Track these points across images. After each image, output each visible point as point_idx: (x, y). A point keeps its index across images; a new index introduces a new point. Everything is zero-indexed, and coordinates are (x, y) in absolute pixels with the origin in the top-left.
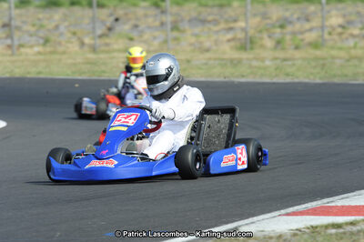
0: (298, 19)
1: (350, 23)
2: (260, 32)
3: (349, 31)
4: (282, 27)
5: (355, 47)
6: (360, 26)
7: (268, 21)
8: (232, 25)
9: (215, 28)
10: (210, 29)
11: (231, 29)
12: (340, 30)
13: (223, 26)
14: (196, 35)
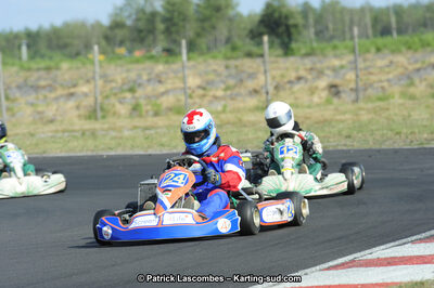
0: (149, 80)
1: (210, 83)
2: (107, 97)
3: (211, 93)
4: (132, 90)
5: (224, 111)
6: (223, 86)
7: (114, 85)
8: (72, 90)
9: (53, 95)
10: (45, 97)
11: (72, 95)
12: (201, 92)
13: (60, 92)
14: (32, 105)
